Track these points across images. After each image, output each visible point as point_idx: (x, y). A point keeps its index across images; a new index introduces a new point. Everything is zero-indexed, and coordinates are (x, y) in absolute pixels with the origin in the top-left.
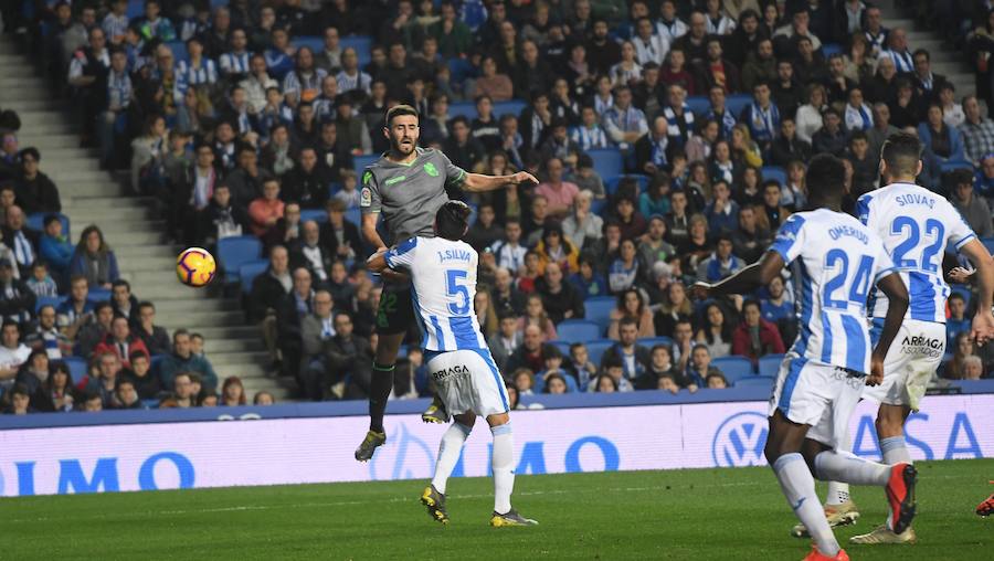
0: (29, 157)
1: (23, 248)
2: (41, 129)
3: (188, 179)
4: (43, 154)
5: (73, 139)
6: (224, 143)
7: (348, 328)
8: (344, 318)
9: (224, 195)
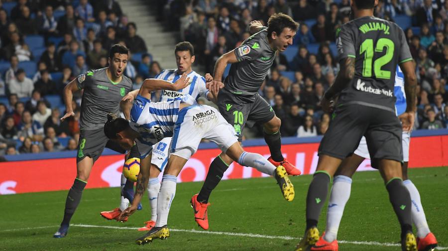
0: (131, 27)
1: (131, 70)
2: (138, 14)
3: (204, 34)
4: (138, 26)
5: (152, 18)
6: (224, 17)
7: (281, 102)
8: (278, 97)
9: (223, 40)
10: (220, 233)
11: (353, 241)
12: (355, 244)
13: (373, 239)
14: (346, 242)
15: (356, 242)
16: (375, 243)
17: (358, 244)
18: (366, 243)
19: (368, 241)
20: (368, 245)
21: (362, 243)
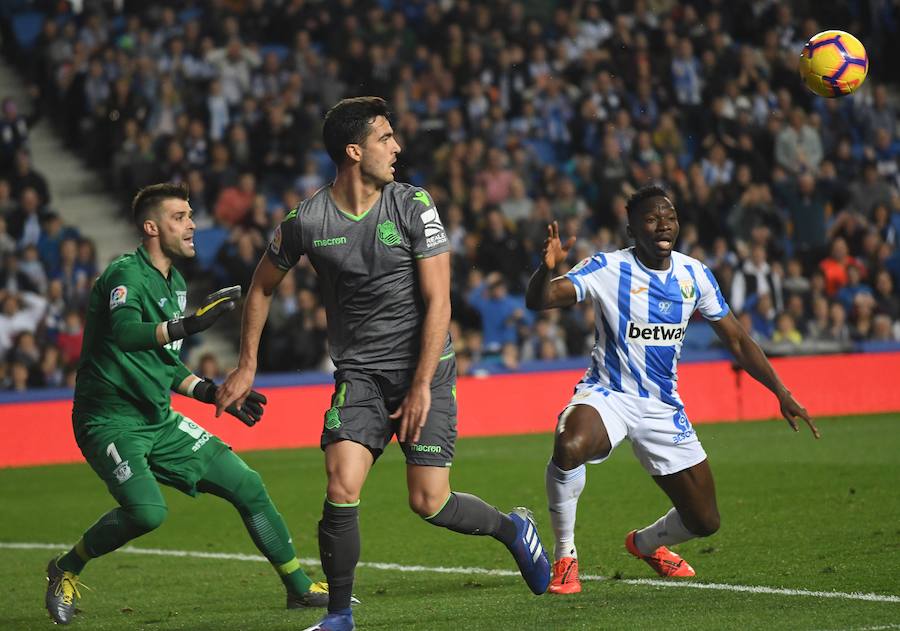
10: (182, 553)
11: (436, 566)
12: (439, 573)
13: (473, 563)
14: (423, 569)
15: (441, 569)
16: (477, 570)
17: (445, 573)
18: (461, 570)
19: (465, 567)
20: (465, 575)
21: (453, 569)
